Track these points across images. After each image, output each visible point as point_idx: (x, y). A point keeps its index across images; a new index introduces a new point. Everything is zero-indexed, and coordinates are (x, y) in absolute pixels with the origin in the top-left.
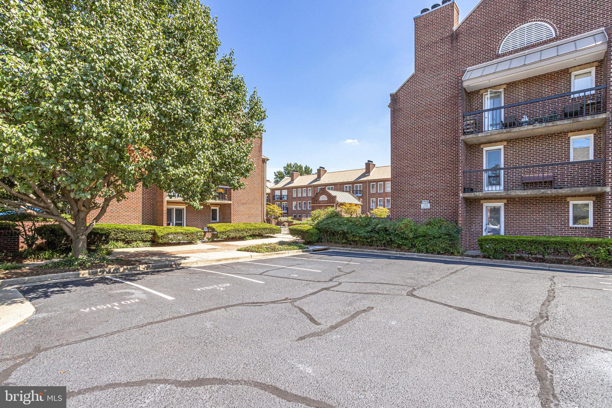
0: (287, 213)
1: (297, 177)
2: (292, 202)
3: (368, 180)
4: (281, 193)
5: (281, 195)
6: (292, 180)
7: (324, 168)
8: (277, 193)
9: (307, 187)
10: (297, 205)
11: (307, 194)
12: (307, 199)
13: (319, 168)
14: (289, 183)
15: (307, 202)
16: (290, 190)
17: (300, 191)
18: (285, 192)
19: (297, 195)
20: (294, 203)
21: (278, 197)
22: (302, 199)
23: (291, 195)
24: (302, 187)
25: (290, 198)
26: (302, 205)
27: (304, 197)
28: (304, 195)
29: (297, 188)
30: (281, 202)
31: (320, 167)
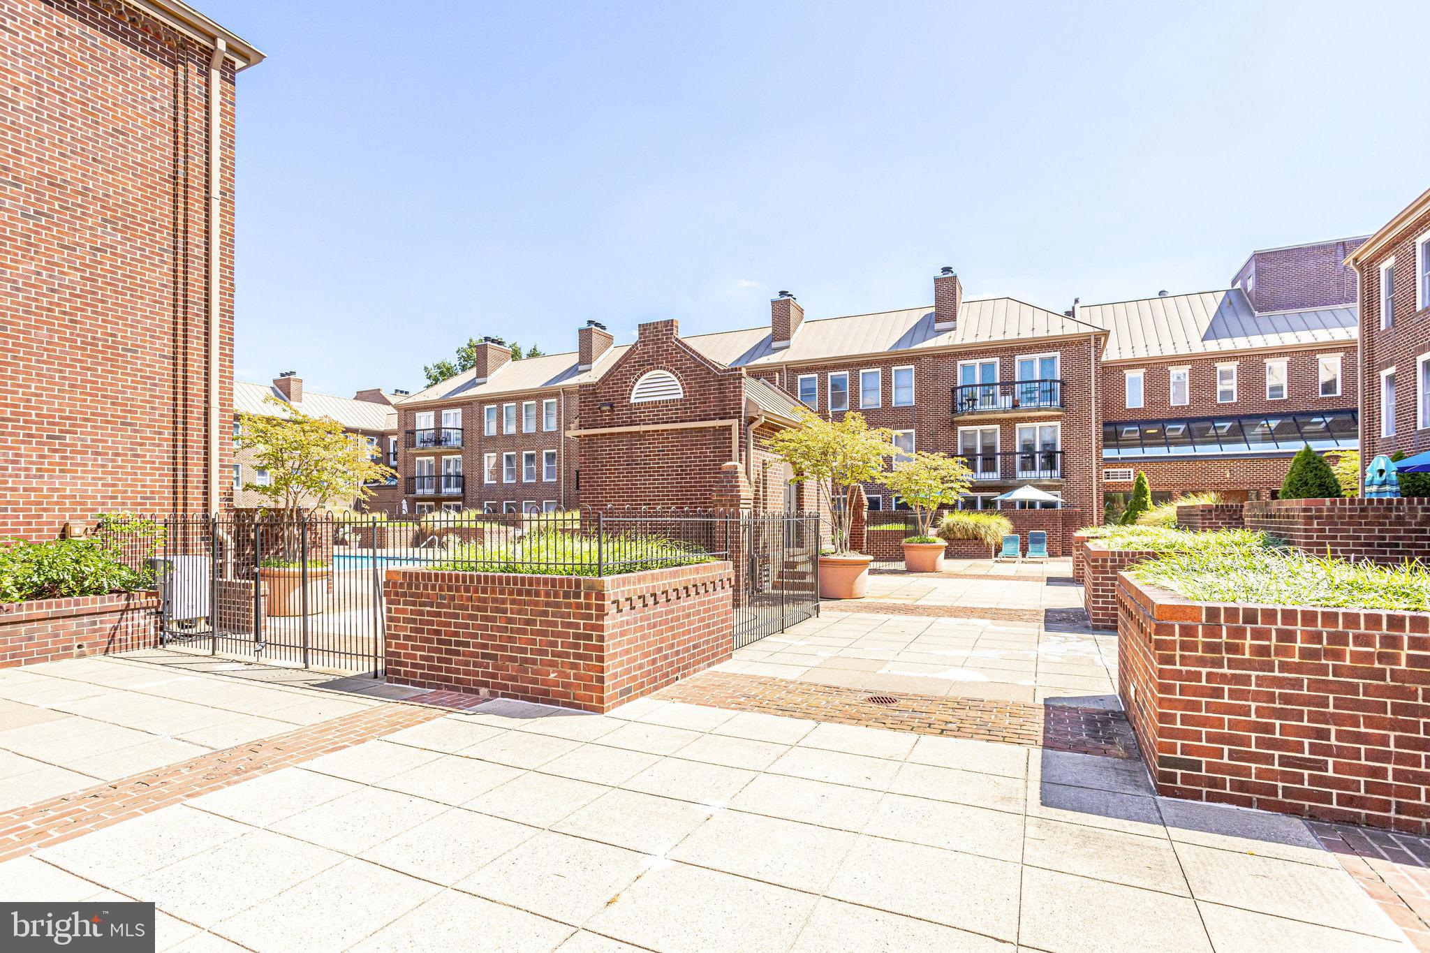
0: (462, 498)
1: (500, 362)
2: (481, 455)
3: (787, 364)
4: (438, 420)
5: (438, 429)
6: (483, 373)
7: (603, 328)
8: (425, 421)
9: (538, 395)
10: (499, 465)
11: (539, 423)
12: (540, 441)
13: (585, 326)
14: (472, 384)
15: (540, 453)
16: (472, 408)
17: (513, 413)
18: (453, 419)
19: (500, 427)
20: (490, 460)
21: (426, 435)
22: (518, 441)
23: (476, 427)
24: (518, 397)
25: (474, 441)
26: (519, 465)
27: (528, 435)
28: (529, 427)
29: (499, 400)
30: (438, 456)
31: (590, 322)
